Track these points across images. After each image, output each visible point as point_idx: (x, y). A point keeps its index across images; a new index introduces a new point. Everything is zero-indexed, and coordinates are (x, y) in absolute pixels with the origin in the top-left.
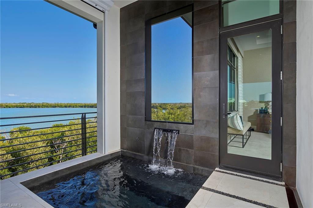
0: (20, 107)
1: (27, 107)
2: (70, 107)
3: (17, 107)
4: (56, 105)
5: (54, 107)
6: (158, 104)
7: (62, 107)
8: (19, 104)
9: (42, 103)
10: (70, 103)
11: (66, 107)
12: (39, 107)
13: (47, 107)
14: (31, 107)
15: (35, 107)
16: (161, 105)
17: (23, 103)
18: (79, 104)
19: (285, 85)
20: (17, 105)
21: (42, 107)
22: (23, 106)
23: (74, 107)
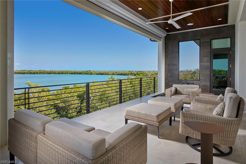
0: (22, 74)
1: (27, 73)
2: (62, 73)
3: (20, 74)
4: (51, 72)
5: (49, 74)
6: (135, 72)
7: (56, 74)
8: (20, 71)
9: (39, 70)
10: (63, 70)
11: (59, 73)
12: (37, 73)
13: (44, 73)
14: (30, 74)
15: (34, 73)
16: (138, 72)
17: (23, 70)
18: (69, 71)
19: (232, 69)
20: (19, 72)
21: (40, 74)
22: (24, 73)
23: (65, 74)
